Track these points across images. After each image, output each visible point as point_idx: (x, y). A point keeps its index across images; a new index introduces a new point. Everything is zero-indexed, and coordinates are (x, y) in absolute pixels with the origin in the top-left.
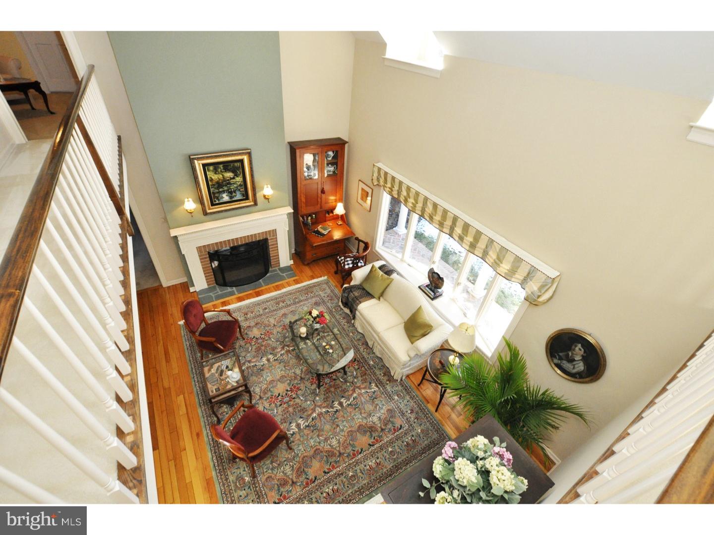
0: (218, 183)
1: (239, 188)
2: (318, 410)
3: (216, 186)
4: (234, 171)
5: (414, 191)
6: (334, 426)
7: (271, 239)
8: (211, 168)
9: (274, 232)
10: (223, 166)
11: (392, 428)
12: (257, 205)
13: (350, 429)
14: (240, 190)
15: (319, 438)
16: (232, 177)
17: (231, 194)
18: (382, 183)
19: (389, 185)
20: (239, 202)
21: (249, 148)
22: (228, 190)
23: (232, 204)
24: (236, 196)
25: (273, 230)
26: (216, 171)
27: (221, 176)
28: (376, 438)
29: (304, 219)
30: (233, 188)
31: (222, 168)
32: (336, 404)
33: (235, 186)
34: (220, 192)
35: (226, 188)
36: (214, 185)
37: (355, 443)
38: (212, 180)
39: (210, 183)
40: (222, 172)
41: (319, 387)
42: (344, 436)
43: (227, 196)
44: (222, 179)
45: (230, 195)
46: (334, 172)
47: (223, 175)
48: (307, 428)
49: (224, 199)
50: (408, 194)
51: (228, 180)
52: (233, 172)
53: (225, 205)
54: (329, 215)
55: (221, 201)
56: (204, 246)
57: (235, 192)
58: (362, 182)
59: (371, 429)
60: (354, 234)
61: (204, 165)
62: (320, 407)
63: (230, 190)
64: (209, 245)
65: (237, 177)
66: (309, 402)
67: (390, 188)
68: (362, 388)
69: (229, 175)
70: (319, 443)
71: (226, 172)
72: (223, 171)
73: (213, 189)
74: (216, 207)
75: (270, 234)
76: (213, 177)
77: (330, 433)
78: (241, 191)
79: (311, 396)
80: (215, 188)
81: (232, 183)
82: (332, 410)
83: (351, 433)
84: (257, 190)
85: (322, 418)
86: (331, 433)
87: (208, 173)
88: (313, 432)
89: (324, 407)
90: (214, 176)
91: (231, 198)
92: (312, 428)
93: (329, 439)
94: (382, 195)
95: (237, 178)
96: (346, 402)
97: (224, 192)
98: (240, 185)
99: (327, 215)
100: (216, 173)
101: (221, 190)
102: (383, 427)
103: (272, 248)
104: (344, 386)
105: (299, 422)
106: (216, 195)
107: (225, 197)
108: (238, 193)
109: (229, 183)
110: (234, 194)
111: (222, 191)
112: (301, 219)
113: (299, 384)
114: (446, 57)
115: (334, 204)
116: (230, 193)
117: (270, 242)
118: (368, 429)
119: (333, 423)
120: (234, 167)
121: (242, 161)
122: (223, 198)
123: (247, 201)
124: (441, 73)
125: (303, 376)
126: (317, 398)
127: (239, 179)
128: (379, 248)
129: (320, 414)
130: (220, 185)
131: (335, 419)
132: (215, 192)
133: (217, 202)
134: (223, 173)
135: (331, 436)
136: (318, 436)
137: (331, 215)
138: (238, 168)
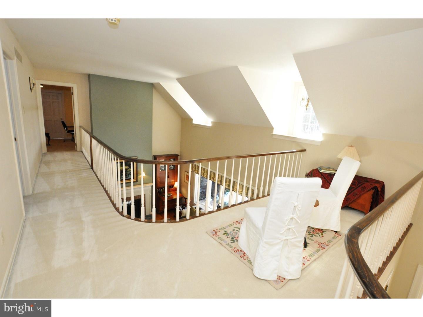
5: (206, 170)
12: (137, 182)
16: (128, 168)
18: (194, 170)
19: (197, 170)
21: (137, 156)
23: (127, 180)
29: (159, 190)
30: (128, 173)
46: (173, 168)
50: (204, 171)
52: (129, 166)
54: (171, 188)
58: (186, 172)
60: (183, 196)
67: (197, 171)
81: (128, 171)
84: (138, 175)
94: (195, 175)
95: (130, 169)
99: (170, 189)
110: (128, 176)
112: (158, 190)
114: (212, 122)
115: (174, 183)
120: (129, 164)
124: (211, 127)
128: (195, 202)
137: (172, 188)
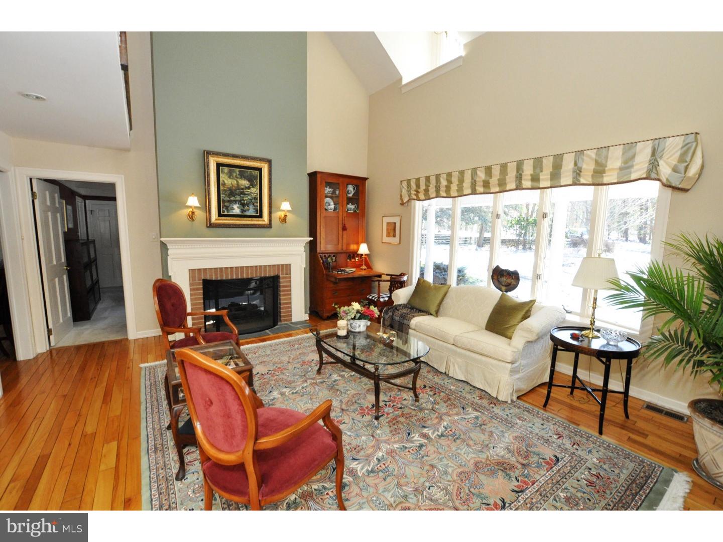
0: (230, 189)
1: (253, 201)
2: (385, 447)
3: (228, 192)
4: (251, 179)
6: (427, 467)
7: (283, 278)
8: (226, 169)
9: (288, 267)
10: (240, 171)
11: (541, 460)
12: (271, 228)
13: (459, 470)
14: (254, 204)
15: (401, 489)
16: (247, 186)
17: (244, 207)
18: (413, 193)
19: (423, 188)
20: (250, 219)
22: (240, 201)
23: (242, 219)
24: (248, 210)
25: (287, 265)
26: (230, 175)
27: (235, 182)
28: (520, 479)
30: (247, 200)
31: (238, 173)
32: (416, 437)
33: (249, 198)
34: (230, 202)
35: (238, 198)
36: (224, 190)
37: (482, 491)
38: (224, 184)
39: (221, 188)
40: (237, 178)
41: (377, 418)
42: (454, 481)
43: (238, 207)
44: (236, 185)
45: (242, 208)
46: (354, 211)
47: (237, 182)
48: (371, 475)
49: (234, 211)
51: (243, 189)
52: (249, 181)
53: (235, 218)
55: (231, 213)
56: (199, 270)
57: (248, 205)
59: (504, 467)
61: (219, 165)
62: (387, 442)
63: (242, 202)
64: (206, 269)
65: (253, 187)
66: (363, 438)
67: (425, 190)
68: (452, 415)
69: (244, 183)
70: (406, 497)
71: (241, 178)
72: (238, 176)
73: (223, 195)
74: (223, 218)
75: (282, 270)
76: (226, 182)
77: (422, 480)
78: (254, 206)
79: (365, 429)
80: (226, 195)
81: (246, 193)
82: (412, 445)
83: (464, 476)
84: (273, 209)
85: (397, 457)
86: (425, 479)
87: (221, 175)
88: (385, 479)
89: (395, 442)
90: (227, 180)
91: (243, 211)
92: (381, 474)
93: (425, 489)
94: (414, 209)
95: (252, 189)
96: (433, 433)
97: (235, 202)
98: (255, 198)
99: (349, 260)
100: (229, 177)
101: (232, 199)
102: (525, 462)
103: (284, 291)
104: (421, 415)
105: (351, 466)
106: (226, 204)
107: (236, 210)
108: (251, 207)
109: (243, 193)
110: (246, 208)
111: (234, 201)
112: (320, 257)
113: (341, 416)
116: (243, 205)
117: (283, 282)
118: (496, 467)
119: (423, 463)
120: (251, 175)
121: (260, 170)
122: (233, 209)
123: (260, 219)
125: (344, 407)
126: (378, 432)
127: (255, 191)
129: (391, 453)
130: (232, 192)
131: (423, 457)
132: (225, 199)
133: (226, 213)
134: (238, 180)
135: (427, 484)
136: (399, 485)
137: (353, 260)
138: (255, 178)
